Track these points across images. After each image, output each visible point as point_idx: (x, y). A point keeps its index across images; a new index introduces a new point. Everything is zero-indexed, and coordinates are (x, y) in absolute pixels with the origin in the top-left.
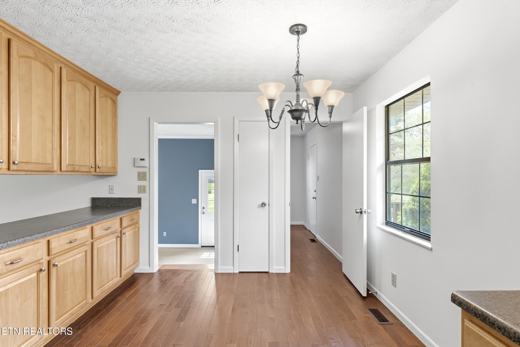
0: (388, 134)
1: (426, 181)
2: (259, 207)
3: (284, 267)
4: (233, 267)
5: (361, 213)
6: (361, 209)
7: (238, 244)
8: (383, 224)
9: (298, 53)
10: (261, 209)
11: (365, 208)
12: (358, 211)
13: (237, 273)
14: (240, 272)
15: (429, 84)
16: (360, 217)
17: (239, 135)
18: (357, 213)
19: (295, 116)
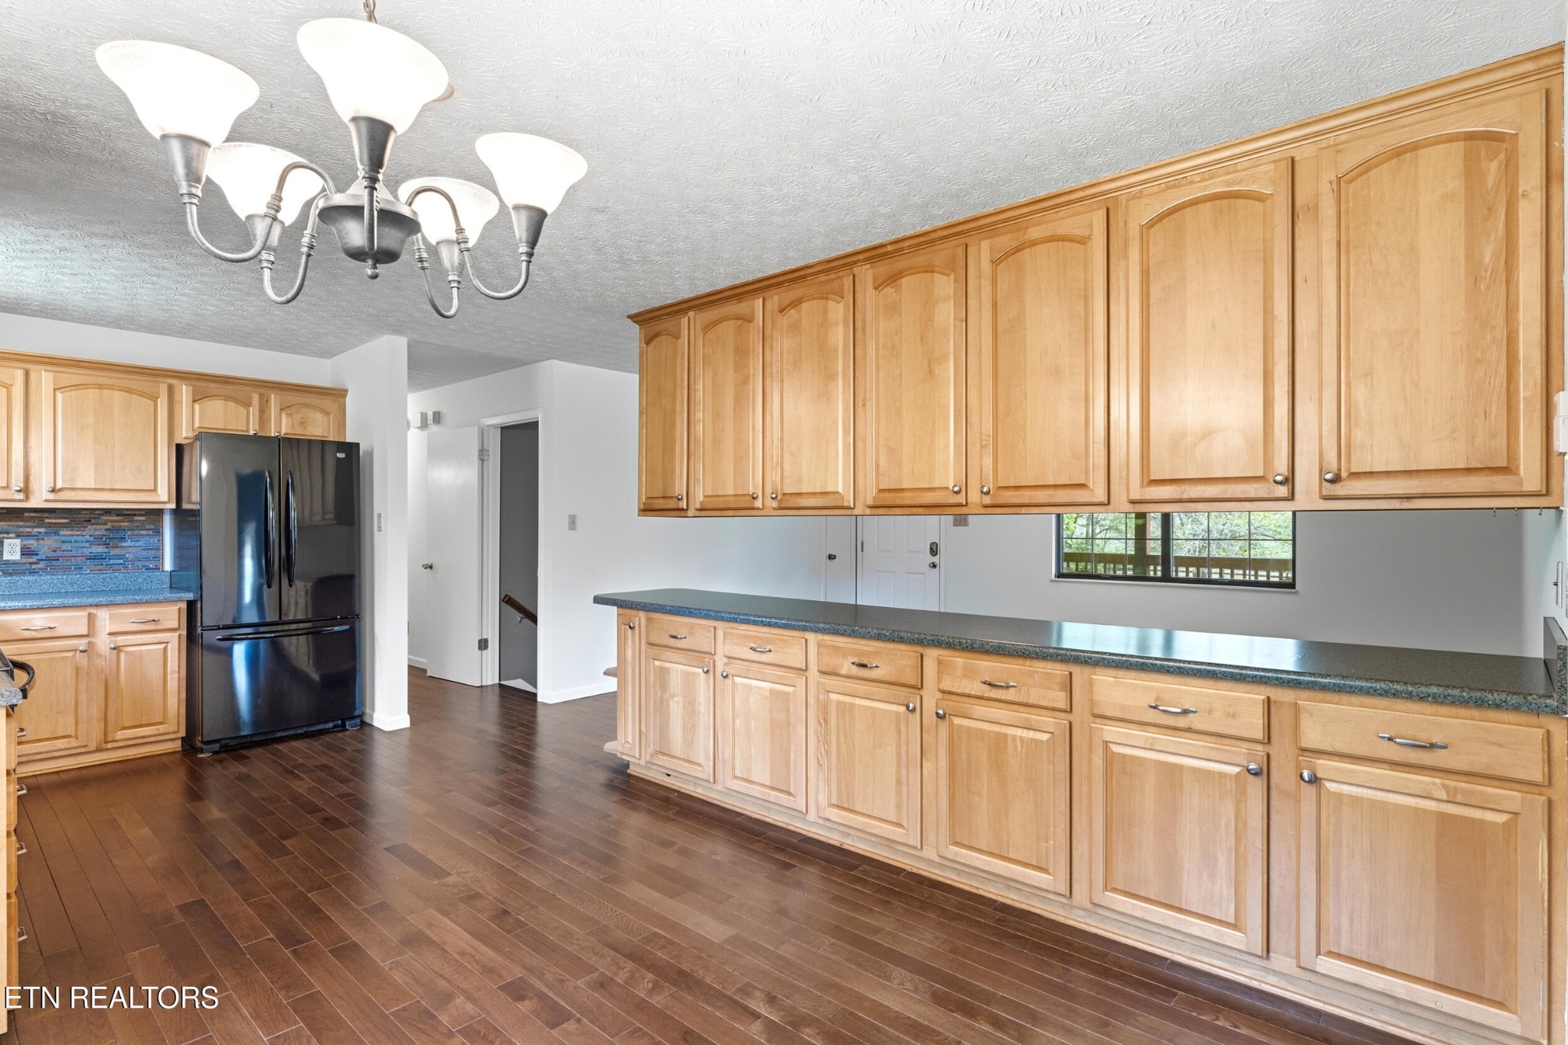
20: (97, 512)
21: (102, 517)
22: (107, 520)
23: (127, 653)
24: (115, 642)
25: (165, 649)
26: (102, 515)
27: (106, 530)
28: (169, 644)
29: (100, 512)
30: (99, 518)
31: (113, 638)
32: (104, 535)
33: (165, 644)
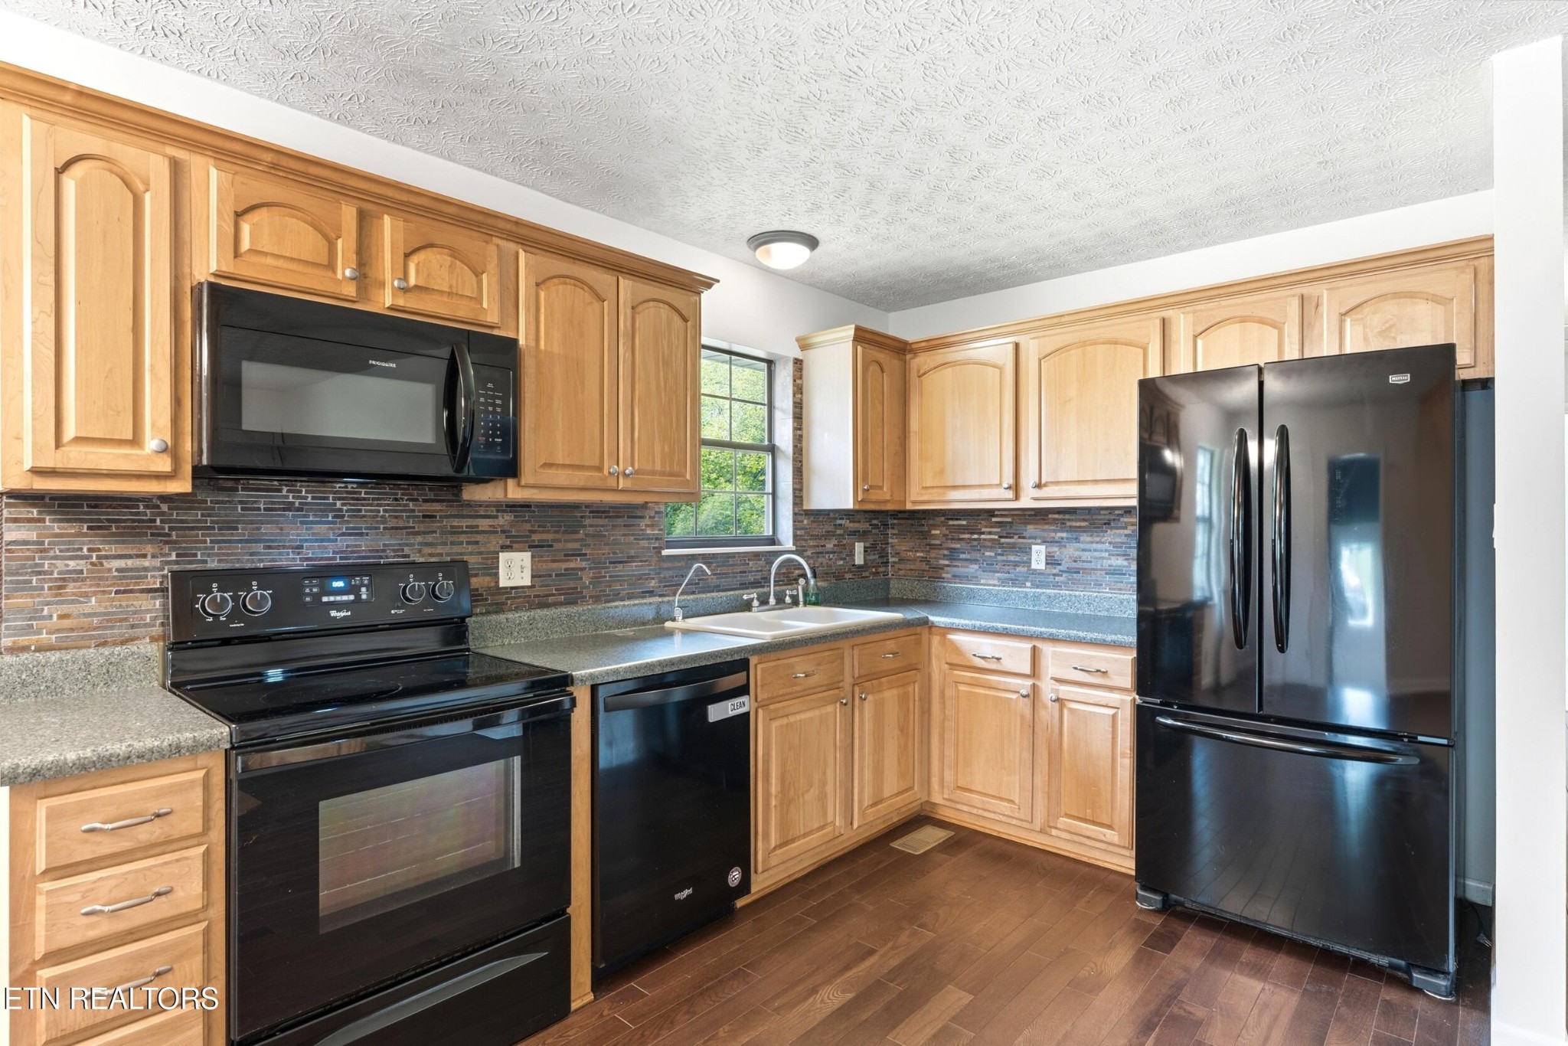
20: (1117, 512)
21: (1122, 519)
22: (1126, 523)
23: (1071, 710)
24: (1057, 691)
25: (1114, 717)
26: (1122, 515)
27: (1126, 535)
28: (1120, 711)
29: (1120, 512)
30: (1119, 520)
31: (1057, 686)
32: (1123, 543)
33: (1115, 710)
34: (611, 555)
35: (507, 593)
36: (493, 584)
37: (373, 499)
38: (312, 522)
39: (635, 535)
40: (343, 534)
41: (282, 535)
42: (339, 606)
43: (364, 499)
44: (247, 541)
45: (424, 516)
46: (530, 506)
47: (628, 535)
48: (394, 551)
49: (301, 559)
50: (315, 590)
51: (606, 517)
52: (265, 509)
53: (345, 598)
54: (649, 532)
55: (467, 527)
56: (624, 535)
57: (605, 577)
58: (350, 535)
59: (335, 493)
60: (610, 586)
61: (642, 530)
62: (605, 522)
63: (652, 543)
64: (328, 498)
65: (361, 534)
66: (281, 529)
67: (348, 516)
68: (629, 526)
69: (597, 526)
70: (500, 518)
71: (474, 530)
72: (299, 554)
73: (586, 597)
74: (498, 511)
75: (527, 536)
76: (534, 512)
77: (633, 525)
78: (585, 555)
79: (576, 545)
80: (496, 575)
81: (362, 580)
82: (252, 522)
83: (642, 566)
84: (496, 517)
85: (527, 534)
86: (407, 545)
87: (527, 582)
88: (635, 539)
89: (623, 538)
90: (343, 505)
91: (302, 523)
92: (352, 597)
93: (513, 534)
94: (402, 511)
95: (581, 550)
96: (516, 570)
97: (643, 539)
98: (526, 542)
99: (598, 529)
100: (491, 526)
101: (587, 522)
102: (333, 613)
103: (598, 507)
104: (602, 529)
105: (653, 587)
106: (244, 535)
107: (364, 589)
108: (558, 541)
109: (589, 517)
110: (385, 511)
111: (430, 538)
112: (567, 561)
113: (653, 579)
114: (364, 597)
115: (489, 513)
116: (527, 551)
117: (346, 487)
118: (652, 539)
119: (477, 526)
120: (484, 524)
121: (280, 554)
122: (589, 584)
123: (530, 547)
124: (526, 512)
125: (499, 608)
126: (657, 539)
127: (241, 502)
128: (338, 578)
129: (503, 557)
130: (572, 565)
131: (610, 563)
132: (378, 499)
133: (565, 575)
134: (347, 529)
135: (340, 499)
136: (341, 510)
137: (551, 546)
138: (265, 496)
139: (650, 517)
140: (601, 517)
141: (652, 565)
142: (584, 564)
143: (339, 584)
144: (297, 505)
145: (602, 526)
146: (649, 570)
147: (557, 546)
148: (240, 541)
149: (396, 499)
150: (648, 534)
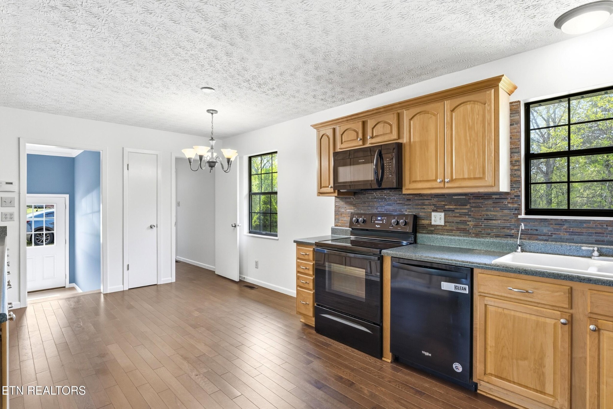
0: (250, 175)
1: (266, 205)
2: (148, 228)
3: (171, 278)
4: (123, 286)
5: (235, 226)
6: (235, 224)
7: (128, 264)
8: (248, 233)
9: (212, 126)
10: (150, 230)
11: (238, 223)
12: (234, 225)
13: (126, 291)
14: (129, 289)
15: (276, 152)
16: (234, 229)
17: (128, 165)
18: (233, 226)
19: (211, 165)
34: (485, 216)
35: (435, 227)
36: (430, 223)
37: (394, 195)
38: (380, 202)
39: (500, 207)
40: (386, 205)
41: (374, 205)
42: (378, 224)
43: (391, 195)
44: (367, 206)
45: (407, 200)
46: (444, 195)
47: (496, 207)
48: (399, 210)
49: (378, 211)
50: (374, 219)
51: (482, 199)
52: (371, 199)
53: (380, 222)
54: (509, 205)
55: (421, 203)
56: (493, 207)
57: (482, 225)
58: (388, 205)
59: (385, 194)
60: (484, 230)
61: (505, 205)
62: (482, 201)
63: (512, 211)
64: (383, 195)
65: (390, 205)
66: (374, 204)
67: (388, 200)
68: (497, 203)
69: (478, 203)
70: (432, 200)
71: (423, 204)
72: (377, 210)
73: (471, 233)
74: (431, 197)
75: (442, 207)
76: (446, 197)
77: (498, 202)
78: (470, 215)
79: (466, 211)
80: (431, 220)
81: (384, 218)
82: (368, 202)
83: (504, 222)
84: (431, 200)
85: (443, 206)
86: (402, 208)
87: (442, 223)
88: (500, 209)
89: (492, 208)
90: (386, 197)
91: (378, 202)
92: (381, 222)
93: (437, 206)
94: (401, 198)
95: (469, 213)
96: (438, 219)
97: (506, 209)
98: (442, 209)
99: (477, 204)
100: (429, 203)
101: (471, 201)
102: (376, 226)
103: (477, 194)
104: (480, 204)
105: (513, 234)
106: (367, 205)
107: (384, 220)
108: (457, 209)
109: (473, 199)
110: (396, 198)
111: (409, 207)
112: (461, 217)
113: (513, 229)
114: (384, 222)
115: (428, 198)
116: (443, 212)
117: (387, 192)
118: (513, 209)
119: (424, 203)
120: (427, 202)
121: (373, 210)
122: (473, 227)
123: (444, 211)
124: (443, 197)
125: (432, 232)
126: (516, 209)
127: (367, 197)
128: (379, 216)
129: (433, 214)
130: (464, 219)
131: (484, 219)
132: (395, 195)
133: (460, 223)
134: (387, 203)
135: (386, 195)
136: (386, 198)
137: (454, 211)
138: (371, 196)
139: (511, 198)
140: (479, 199)
141: (512, 222)
142: (470, 219)
143: (379, 218)
144: (377, 197)
145: (480, 203)
146: (510, 225)
147: (456, 211)
148: (366, 206)
149: (399, 195)
150: (509, 207)
